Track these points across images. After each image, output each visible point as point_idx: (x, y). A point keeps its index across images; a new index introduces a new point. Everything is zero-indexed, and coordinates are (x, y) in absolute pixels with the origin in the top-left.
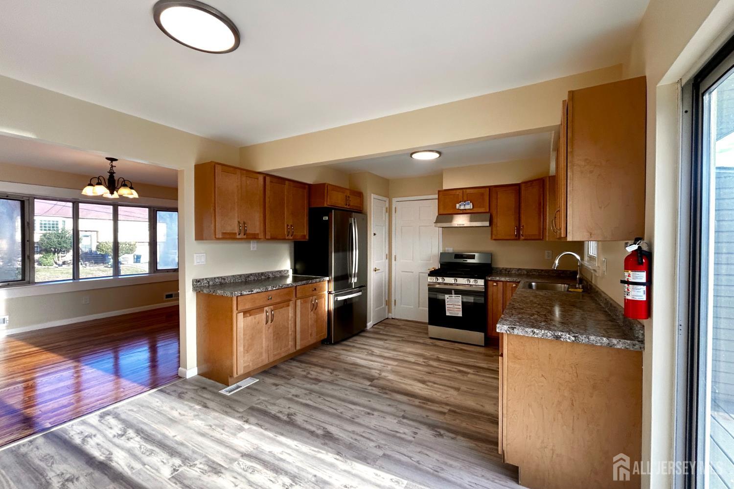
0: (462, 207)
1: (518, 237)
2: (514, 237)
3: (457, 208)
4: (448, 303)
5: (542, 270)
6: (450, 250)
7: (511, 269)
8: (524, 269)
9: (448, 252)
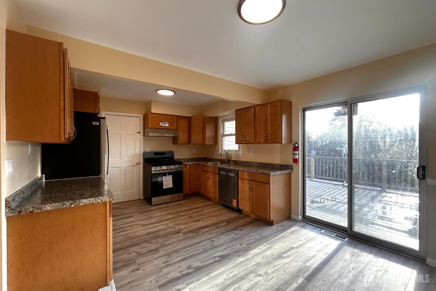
0: (163, 125)
1: (189, 143)
2: (187, 143)
3: (160, 125)
4: (165, 181)
5: (193, 158)
6: (148, 150)
7: (180, 159)
8: (186, 159)
9: (146, 151)
